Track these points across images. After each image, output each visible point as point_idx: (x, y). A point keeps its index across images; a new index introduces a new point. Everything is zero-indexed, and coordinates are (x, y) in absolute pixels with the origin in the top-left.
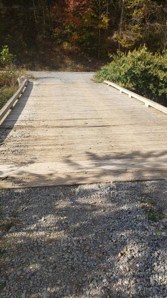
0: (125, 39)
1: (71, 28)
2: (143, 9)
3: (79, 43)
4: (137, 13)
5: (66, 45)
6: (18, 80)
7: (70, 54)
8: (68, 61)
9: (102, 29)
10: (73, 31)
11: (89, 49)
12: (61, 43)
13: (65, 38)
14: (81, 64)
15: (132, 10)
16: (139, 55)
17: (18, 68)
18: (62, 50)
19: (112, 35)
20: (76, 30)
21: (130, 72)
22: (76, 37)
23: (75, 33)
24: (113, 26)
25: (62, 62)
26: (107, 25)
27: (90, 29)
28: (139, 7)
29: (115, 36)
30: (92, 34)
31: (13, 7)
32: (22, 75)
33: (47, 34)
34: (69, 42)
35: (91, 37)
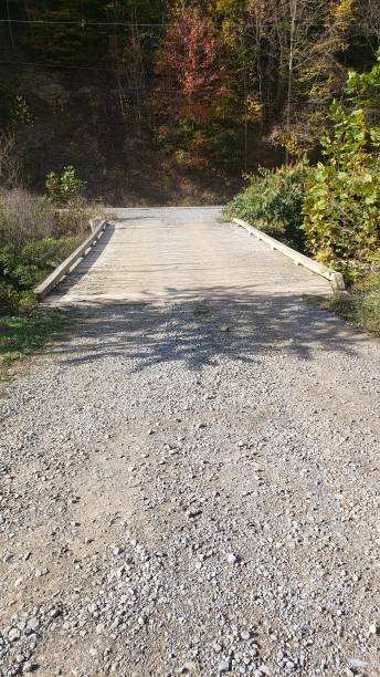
0: (294, 138)
1: (190, 123)
2: (329, 81)
3: (205, 152)
4: (318, 90)
5: (181, 155)
6: (91, 222)
7: (190, 172)
8: (187, 187)
9: (249, 121)
10: (195, 130)
11: (226, 160)
12: (172, 152)
13: (179, 142)
14: (213, 190)
15: (308, 85)
17: (89, 203)
18: (175, 165)
19: (269, 132)
20: (200, 127)
22: (200, 141)
23: (198, 133)
24: (273, 116)
25: (175, 188)
26: (260, 114)
27: (226, 124)
28: (323, 78)
29: (275, 134)
30: (231, 132)
31: (81, 91)
32: (97, 214)
33: (145, 137)
34: (186, 150)
35: (228, 139)
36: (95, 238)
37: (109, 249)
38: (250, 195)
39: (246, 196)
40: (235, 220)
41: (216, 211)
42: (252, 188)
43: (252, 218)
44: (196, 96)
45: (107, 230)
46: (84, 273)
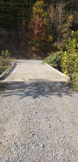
0: (59, 45)
1: (35, 41)
2: (68, 33)
3: (39, 47)
4: (65, 35)
5: (33, 48)
6: (12, 63)
7: (35, 52)
8: (35, 55)
9: (49, 41)
10: (37, 42)
11: (44, 50)
12: (31, 47)
13: (33, 45)
14: (41, 56)
15: (63, 34)
16: (59, 53)
17: (11, 58)
18: (32, 50)
19: (54, 44)
20: (38, 42)
21: (55, 60)
22: (38, 45)
23: (38, 43)
24: (55, 40)
25: (32, 56)
26: (52, 39)
27: (44, 41)
28: (66, 32)
29: (55, 44)
30: (45, 43)
31: (10, 32)
32: (13, 61)
33: (25, 43)
34: (34, 47)
35: (44, 45)
36: (12, 66)
37: (15, 69)
38: (49, 58)
39: (48, 58)
40: (46, 64)
41: (41, 61)
42: (49, 56)
43: (49, 63)
44: (37, 35)
45: (15, 65)
46: (9, 75)
